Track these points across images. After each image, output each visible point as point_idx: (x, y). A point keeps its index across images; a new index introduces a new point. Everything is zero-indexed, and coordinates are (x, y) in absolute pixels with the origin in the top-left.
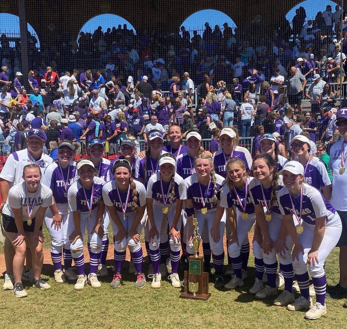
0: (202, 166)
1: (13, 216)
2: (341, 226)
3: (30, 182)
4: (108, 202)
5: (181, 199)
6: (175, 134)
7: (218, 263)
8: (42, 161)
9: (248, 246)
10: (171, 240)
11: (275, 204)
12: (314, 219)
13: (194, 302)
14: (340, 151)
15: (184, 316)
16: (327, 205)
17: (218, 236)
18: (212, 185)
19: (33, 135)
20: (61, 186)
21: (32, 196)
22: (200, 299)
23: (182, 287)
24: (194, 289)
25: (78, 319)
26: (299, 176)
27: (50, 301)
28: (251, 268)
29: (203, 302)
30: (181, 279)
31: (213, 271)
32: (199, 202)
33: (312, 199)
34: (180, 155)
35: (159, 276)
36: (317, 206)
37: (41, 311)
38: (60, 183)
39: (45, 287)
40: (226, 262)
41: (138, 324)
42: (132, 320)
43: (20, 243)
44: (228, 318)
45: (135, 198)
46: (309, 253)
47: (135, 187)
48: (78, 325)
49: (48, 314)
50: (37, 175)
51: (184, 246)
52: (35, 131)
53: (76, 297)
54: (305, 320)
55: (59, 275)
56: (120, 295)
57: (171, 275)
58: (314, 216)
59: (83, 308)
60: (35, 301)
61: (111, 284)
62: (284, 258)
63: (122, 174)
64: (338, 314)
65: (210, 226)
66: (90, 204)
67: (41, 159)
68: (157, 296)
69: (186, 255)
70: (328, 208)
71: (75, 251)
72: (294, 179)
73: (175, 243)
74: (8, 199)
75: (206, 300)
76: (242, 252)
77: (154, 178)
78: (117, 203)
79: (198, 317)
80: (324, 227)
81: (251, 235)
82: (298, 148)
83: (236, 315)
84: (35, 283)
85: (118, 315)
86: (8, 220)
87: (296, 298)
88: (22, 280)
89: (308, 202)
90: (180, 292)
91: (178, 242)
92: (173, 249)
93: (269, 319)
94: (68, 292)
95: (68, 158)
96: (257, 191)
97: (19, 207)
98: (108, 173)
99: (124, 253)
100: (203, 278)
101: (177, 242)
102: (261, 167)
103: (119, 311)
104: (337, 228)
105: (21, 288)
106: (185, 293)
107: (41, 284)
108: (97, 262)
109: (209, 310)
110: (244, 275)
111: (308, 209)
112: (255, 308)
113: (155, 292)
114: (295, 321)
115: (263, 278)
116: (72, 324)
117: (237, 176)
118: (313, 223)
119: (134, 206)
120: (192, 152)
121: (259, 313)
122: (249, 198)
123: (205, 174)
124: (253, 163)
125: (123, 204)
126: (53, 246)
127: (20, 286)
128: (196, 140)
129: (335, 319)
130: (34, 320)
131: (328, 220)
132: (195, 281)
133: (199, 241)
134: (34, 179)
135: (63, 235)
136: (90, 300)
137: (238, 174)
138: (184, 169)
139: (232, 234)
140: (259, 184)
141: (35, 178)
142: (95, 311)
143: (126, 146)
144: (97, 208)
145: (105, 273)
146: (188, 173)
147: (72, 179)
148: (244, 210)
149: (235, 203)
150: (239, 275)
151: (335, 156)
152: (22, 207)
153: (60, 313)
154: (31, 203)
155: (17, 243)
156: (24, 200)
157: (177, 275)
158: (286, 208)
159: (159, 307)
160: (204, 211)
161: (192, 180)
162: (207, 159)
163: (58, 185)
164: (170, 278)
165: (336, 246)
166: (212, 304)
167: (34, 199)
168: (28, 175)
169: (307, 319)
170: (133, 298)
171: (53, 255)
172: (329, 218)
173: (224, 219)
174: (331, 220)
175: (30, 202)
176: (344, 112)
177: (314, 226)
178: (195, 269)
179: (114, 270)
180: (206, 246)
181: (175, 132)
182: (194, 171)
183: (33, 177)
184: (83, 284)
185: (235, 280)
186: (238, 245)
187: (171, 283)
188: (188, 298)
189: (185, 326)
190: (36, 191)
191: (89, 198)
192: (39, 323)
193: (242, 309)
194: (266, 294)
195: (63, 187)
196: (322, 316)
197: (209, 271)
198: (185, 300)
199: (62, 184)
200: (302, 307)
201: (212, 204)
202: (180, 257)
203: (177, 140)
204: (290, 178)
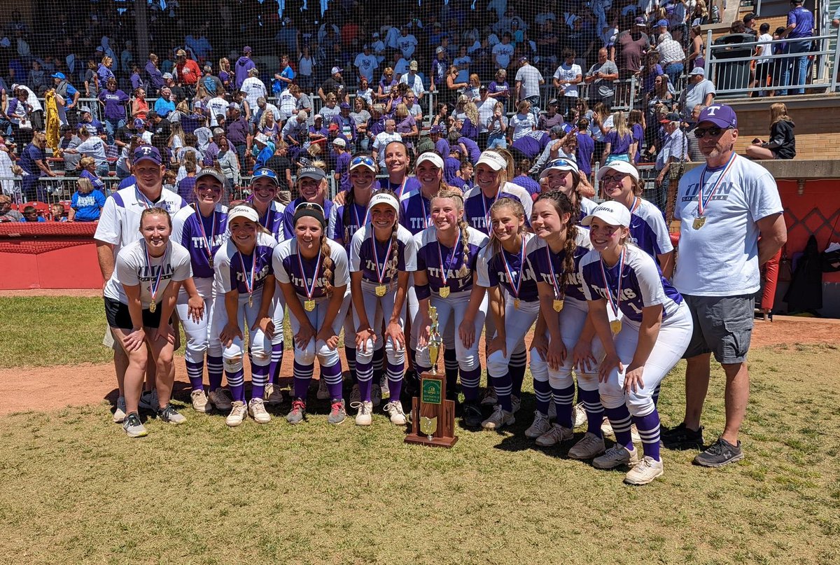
0: (442, 211)
1: (125, 301)
2: (691, 328)
3: (150, 238)
4: (281, 276)
5: (407, 270)
6: (395, 158)
7: (469, 384)
8: (164, 202)
9: (524, 355)
10: (389, 345)
11: (572, 280)
12: (641, 311)
13: (430, 450)
14: (697, 185)
15: (413, 474)
16: (665, 287)
17: (471, 337)
18: (461, 246)
19: (143, 158)
20: (201, 247)
21: (157, 262)
22: (440, 446)
23: (407, 424)
24: (429, 429)
25: (231, 476)
26: (619, 229)
27: (184, 443)
28: (527, 393)
29: (445, 452)
30: (407, 409)
31: (461, 398)
32: (437, 276)
33: (638, 272)
34: (404, 193)
35: (369, 406)
36: (647, 286)
37: (169, 460)
38: (198, 242)
39: (177, 421)
40: (483, 383)
41: (333, 486)
42: (324, 479)
43: (137, 346)
44: (489, 480)
45: (328, 271)
46: (628, 370)
47: (328, 253)
48: (232, 486)
49: (181, 467)
50: (163, 225)
51: (412, 354)
52: (146, 150)
53: (228, 438)
54: (625, 485)
55: (200, 400)
56: (302, 436)
57: (389, 404)
58: (640, 305)
59: (240, 458)
60: (161, 443)
61: (289, 416)
62: (588, 379)
63: (308, 229)
64: (684, 476)
65: (459, 320)
66: (249, 282)
67: (161, 200)
68: (366, 439)
69: (415, 370)
70: (668, 294)
71: (230, 362)
72: (610, 234)
73: (396, 349)
74: (116, 269)
75: (450, 447)
76: (511, 365)
77: (360, 234)
78: (296, 279)
79: (436, 475)
80: (657, 324)
81: (529, 337)
82: (611, 184)
83: (504, 474)
84: (160, 413)
85: (301, 470)
86: (116, 307)
87: (607, 448)
88: (139, 408)
89: (631, 278)
90: (405, 432)
91: (401, 348)
92: (391, 361)
93: (561, 483)
94: (215, 429)
95: (213, 197)
96: (539, 258)
97: (135, 283)
98: (281, 229)
99: (312, 367)
100: (444, 411)
101: (399, 349)
102: (545, 215)
103: (302, 464)
104: (683, 330)
105: (137, 421)
106: (414, 435)
107: (171, 416)
108: (262, 381)
109: (457, 465)
110: (516, 406)
111: (631, 290)
112: (536, 463)
113: (362, 432)
114: (607, 486)
115: (549, 412)
116: (220, 483)
117: (505, 230)
118: (639, 318)
119: (324, 287)
120: (426, 190)
121: (543, 472)
122: (527, 270)
123: (447, 226)
124: (534, 208)
125: (307, 281)
126: (189, 350)
127: (135, 418)
128: (434, 168)
129: (679, 485)
130: (158, 475)
131: (665, 316)
132: (431, 415)
133: (439, 346)
134: (157, 232)
135: (207, 333)
136: (252, 443)
137: (507, 227)
138: (412, 219)
139: (495, 335)
140: (543, 244)
141: (161, 232)
142: (260, 463)
143: (307, 180)
144: (260, 289)
145: (279, 399)
146: (419, 227)
147: (220, 236)
148: (517, 292)
149: (502, 280)
150: (507, 407)
151: (687, 194)
152: (140, 284)
153: (202, 464)
154: (155, 276)
155: (132, 345)
156: (144, 269)
157: (400, 403)
158: (593, 286)
159: (370, 458)
160: (444, 292)
161: (426, 237)
162: (451, 199)
163: (196, 246)
164: (386, 408)
165: (682, 358)
166: (461, 454)
167: (160, 266)
168: (148, 226)
169: (629, 484)
170: (326, 441)
171: (188, 364)
172: (668, 311)
173: (484, 307)
174: (671, 315)
175: (153, 275)
176: (713, 111)
177: (640, 324)
178: (431, 394)
179: (293, 393)
180: (450, 355)
181: (394, 155)
182: (429, 222)
183: (156, 229)
184: (241, 417)
185: (499, 413)
186: (505, 355)
187: (390, 418)
188: (419, 443)
189: (414, 491)
190: (163, 254)
191: (249, 270)
192: (165, 481)
193: (513, 464)
194: (554, 438)
195: (205, 250)
196: (656, 479)
197: (455, 398)
198: (414, 446)
199: (201, 243)
200: (620, 463)
201: (460, 281)
202: (404, 373)
203: (398, 169)
204: (602, 231)
